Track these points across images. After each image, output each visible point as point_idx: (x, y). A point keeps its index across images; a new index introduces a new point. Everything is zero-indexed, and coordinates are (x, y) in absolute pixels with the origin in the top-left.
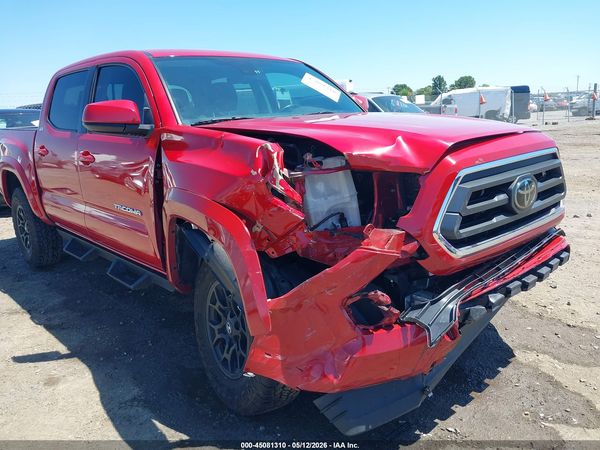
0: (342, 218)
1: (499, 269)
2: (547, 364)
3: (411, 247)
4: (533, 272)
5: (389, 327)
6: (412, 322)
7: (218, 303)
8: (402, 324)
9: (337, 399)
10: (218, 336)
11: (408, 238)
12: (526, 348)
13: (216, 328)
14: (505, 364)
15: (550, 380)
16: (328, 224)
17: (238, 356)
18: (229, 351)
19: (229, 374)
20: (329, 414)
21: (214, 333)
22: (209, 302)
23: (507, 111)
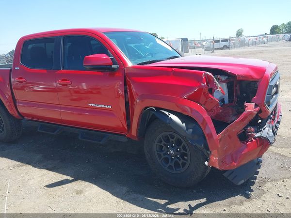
0: (222, 100)
2: (275, 150)
3: (258, 108)
6: (259, 137)
7: (163, 142)
8: (255, 138)
9: (233, 171)
10: (163, 157)
11: (256, 106)
13: (162, 153)
15: (280, 155)
17: (180, 163)
18: (172, 162)
19: (174, 172)
20: (230, 178)
21: (160, 156)
22: (156, 143)
23: (180, 50)
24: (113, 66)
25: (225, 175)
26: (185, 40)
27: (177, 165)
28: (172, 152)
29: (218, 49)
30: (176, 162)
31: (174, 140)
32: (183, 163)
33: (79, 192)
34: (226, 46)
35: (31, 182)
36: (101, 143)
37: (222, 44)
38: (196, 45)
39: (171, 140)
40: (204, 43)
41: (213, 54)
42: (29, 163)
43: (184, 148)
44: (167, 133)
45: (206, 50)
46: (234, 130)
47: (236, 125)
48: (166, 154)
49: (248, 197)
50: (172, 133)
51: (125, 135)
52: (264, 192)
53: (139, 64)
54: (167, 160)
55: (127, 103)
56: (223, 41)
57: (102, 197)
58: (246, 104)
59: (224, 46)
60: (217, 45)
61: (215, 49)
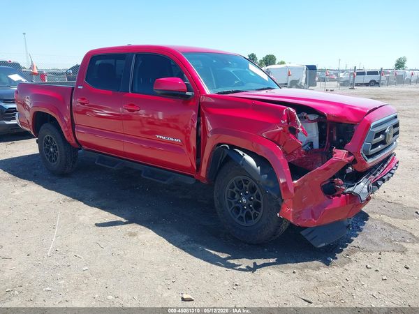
0: (311, 144)
1: (379, 170)
2: (386, 219)
3: (351, 158)
4: (389, 172)
5: (339, 195)
6: (350, 193)
7: (236, 188)
8: (345, 194)
9: (313, 230)
10: (234, 205)
11: (350, 154)
12: (373, 213)
13: (233, 201)
14: (367, 220)
15: (390, 225)
16: (305, 148)
17: (252, 213)
18: (243, 212)
19: (244, 224)
20: (308, 238)
21: (230, 204)
22: (228, 188)
23: (304, 81)
24: (188, 93)
25: (303, 233)
26: (312, 68)
27: (248, 217)
28: (244, 200)
29: (361, 85)
30: (248, 213)
31: (247, 186)
32: (255, 214)
33: (132, 235)
34: (374, 81)
35: (81, 218)
36: (165, 183)
37: (368, 79)
38: (327, 76)
39: (244, 185)
40: (341, 75)
41: (352, 91)
42: (81, 200)
43: (258, 197)
44: (241, 178)
45: (341, 85)
46: (316, 179)
47: (319, 174)
48: (237, 202)
49: (328, 263)
50: (246, 178)
51: (193, 177)
52: (350, 260)
53: (218, 93)
54: (237, 209)
55: (198, 138)
56: (370, 73)
57: (157, 242)
58: (335, 150)
59: (371, 82)
60: (360, 79)
61: (357, 85)
